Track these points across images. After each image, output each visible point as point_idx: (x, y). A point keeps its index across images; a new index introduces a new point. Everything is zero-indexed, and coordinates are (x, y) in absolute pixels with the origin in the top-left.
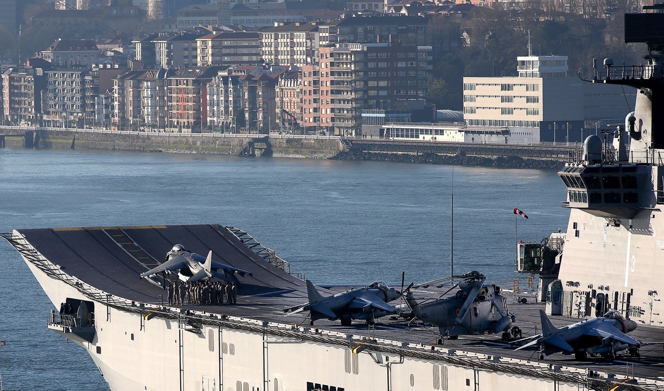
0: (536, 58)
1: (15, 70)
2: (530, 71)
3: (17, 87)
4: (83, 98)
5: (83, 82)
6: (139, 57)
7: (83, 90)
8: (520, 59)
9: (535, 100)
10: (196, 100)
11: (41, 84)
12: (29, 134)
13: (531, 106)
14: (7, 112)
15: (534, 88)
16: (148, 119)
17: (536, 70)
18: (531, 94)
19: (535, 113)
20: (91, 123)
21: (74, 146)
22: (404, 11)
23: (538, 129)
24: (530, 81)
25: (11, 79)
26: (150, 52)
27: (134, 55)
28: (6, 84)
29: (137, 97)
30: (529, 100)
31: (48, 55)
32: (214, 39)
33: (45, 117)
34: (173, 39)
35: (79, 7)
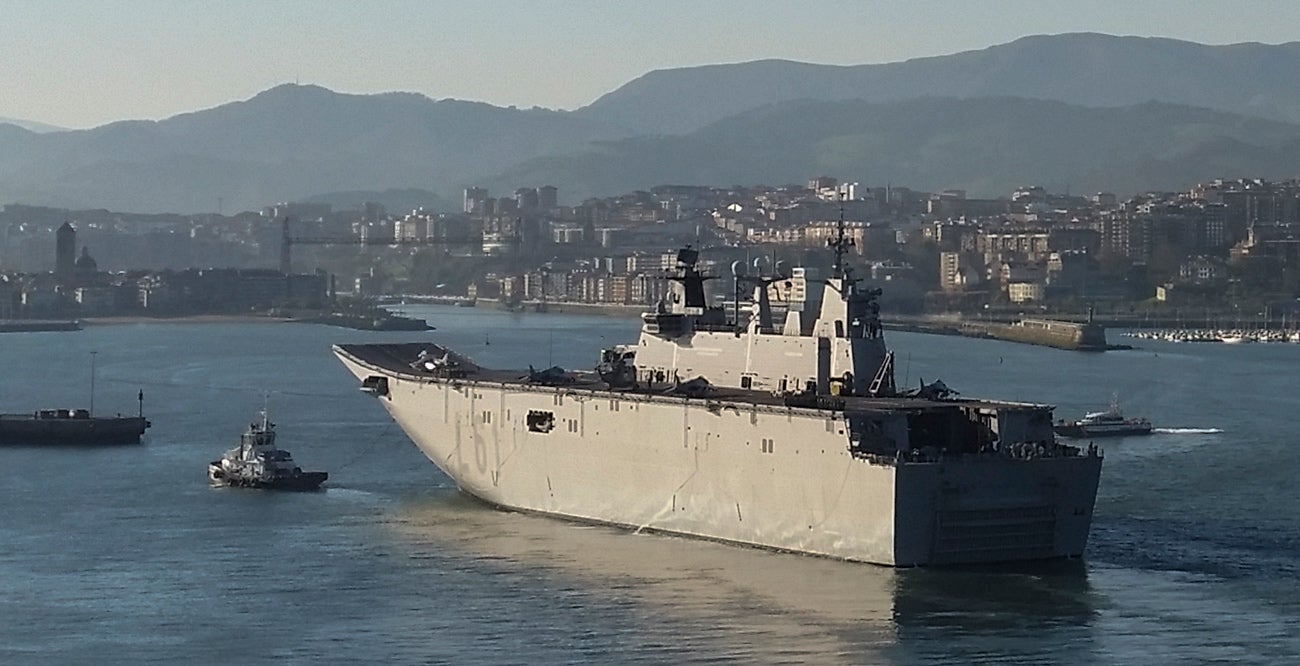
0: (802, 269)
1: (533, 273)
2: (798, 276)
3: (532, 282)
4: (567, 288)
5: (568, 279)
6: (597, 266)
7: (568, 283)
8: (794, 269)
9: (802, 290)
10: (626, 289)
11: (546, 280)
12: (539, 304)
13: (800, 292)
14: (527, 294)
15: (802, 284)
16: (601, 298)
17: (802, 275)
18: (800, 287)
19: (802, 296)
20: (571, 300)
21: (563, 311)
22: (736, 245)
23: (803, 304)
24: (799, 280)
25: (529, 278)
26: (603, 264)
27: (595, 265)
28: (527, 281)
29: (596, 286)
30: (799, 290)
31: (549, 264)
32: (637, 258)
33: (547, 297)
34: (615, 258)
35: (567, 241)
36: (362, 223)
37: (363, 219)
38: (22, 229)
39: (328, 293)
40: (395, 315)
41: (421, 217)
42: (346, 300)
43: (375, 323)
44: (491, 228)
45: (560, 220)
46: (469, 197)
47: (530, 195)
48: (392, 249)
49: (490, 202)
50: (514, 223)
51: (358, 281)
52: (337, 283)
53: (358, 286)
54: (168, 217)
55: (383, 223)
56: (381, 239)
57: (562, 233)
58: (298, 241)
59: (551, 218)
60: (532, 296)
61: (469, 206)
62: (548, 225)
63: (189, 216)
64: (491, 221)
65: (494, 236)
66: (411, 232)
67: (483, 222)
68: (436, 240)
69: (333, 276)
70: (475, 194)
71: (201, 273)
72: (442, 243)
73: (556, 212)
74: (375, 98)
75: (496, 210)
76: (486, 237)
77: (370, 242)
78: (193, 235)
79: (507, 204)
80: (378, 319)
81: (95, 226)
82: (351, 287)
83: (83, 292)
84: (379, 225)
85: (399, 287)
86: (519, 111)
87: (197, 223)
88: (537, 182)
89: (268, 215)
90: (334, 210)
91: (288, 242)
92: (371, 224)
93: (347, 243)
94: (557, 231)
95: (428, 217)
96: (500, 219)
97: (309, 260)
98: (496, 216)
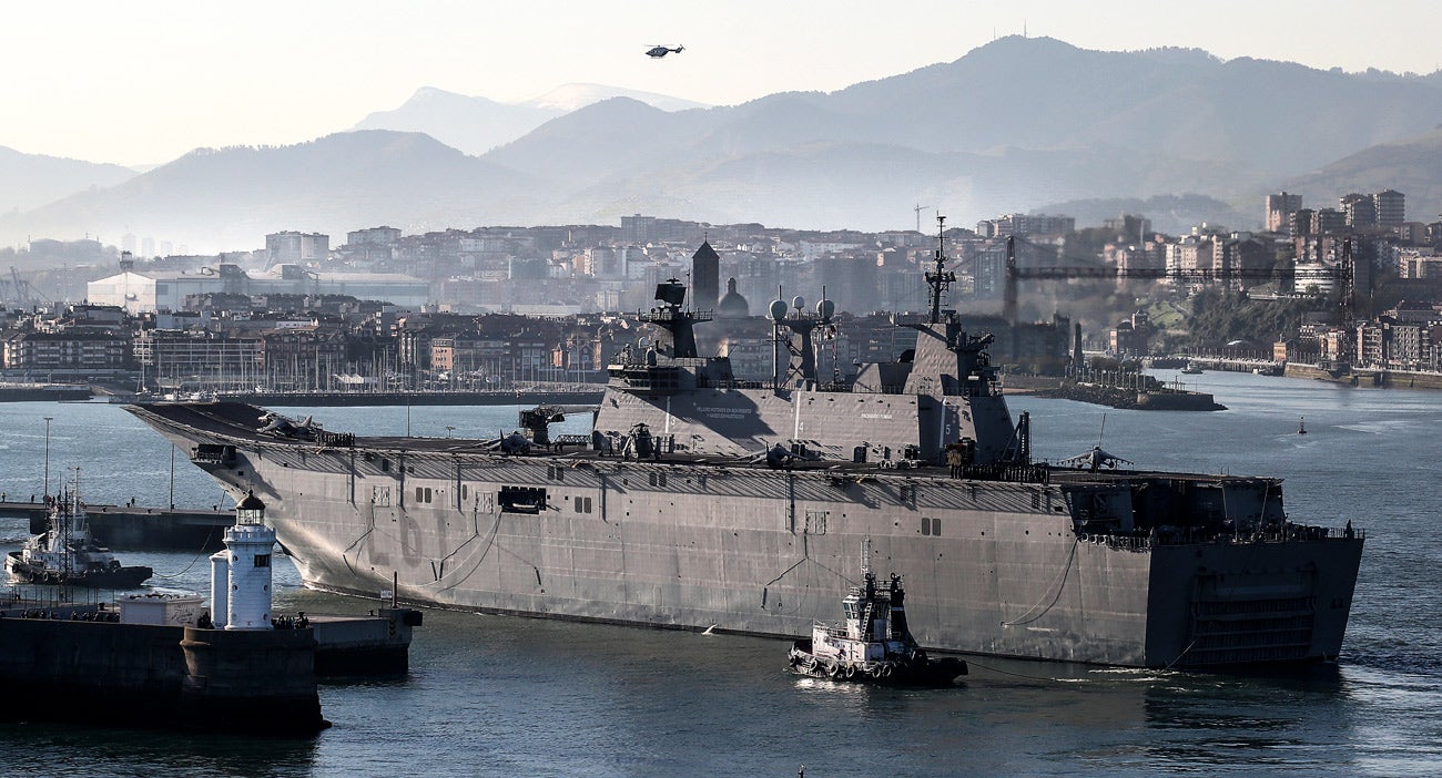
1: (1367, 325)
3: (1368, 338)
4: (1421, 347)
5: (1421, 335)
7: (1421, 342)
11: (1388, 336)
12: (1378, 374)
14: (1360, 358)
20: (1426, 368)
21: (1413, 385)
25: (1364, 332)
28: (1360, 335)
31: (1393, 313)
33: (1390, 362)
35: (1418, 276)
36: (1118, 246)
37: (1120, 239)
38: (645, 252)
39: (1072, 352)
40: (1167, 386)
41: (1204, 238)
42: (1098, 363)
43: (1139, 398)
44: (1307, 254)
45: (1408, 244)
46: (1273, 208)
47: (1363, 204)
48: (1162, 286)
49: (1304, 216)
50: (1340, 250)
51: (1114, 334)
52: (1084, 337)
53: (1114, 342)
54: (845, 236)
55: (1149, 246)
56: (1147, 271)
57: (1412, 264)
58: (1028, 275)
59: (1394, 240)
60: (1368, 361)
61: (1273, 221)
62: (1391, 251)
63: (873, 234)
64: (1307, 245)
65: (1312, 267)
66: (1190, 259)
67: (1294, 245)
68: (1226, 273)
69: (1078, 327)
70: (1283, 203)
71: (892, 321)
72: (1236, 276)
73: (1403, 232)
74: (1137, 55)
75: (1314, 226)
76: (1299, 269)
77: (1130, 274)
78: (880, 262)
79: (1331, 218)
80: (1144, 392)
81: (744, 248)
82: (1104, 345)
83: (730, 345)
84: (1144, 251)
85: (1172, 343)
86: (1347, 74)
87: (885, 245)
88: (1371, 184)
89: (985, 235)
90: (1079, 227)
91: (1014, 274)
92: (1132, 248)
93: (1097, 276)
94: (1404, 261)
95: (1214, 238)
96: (1320, 241)
97: (1045, 301)
98: (1313, 236)
